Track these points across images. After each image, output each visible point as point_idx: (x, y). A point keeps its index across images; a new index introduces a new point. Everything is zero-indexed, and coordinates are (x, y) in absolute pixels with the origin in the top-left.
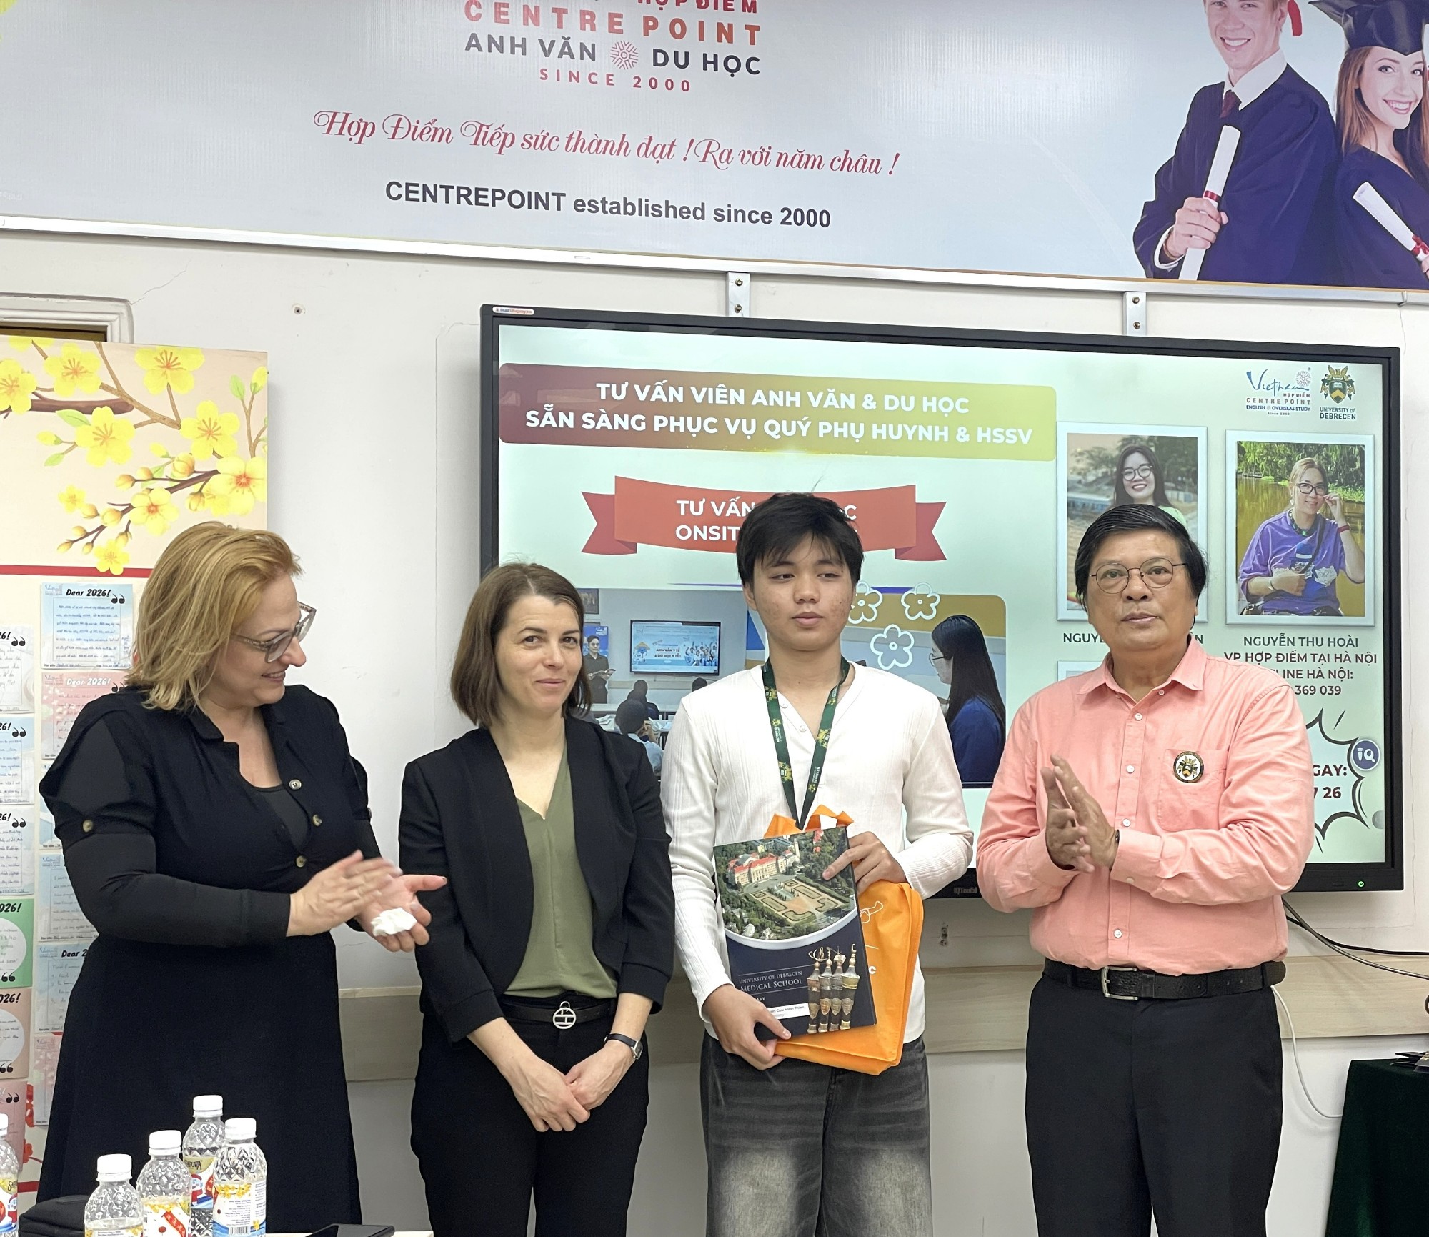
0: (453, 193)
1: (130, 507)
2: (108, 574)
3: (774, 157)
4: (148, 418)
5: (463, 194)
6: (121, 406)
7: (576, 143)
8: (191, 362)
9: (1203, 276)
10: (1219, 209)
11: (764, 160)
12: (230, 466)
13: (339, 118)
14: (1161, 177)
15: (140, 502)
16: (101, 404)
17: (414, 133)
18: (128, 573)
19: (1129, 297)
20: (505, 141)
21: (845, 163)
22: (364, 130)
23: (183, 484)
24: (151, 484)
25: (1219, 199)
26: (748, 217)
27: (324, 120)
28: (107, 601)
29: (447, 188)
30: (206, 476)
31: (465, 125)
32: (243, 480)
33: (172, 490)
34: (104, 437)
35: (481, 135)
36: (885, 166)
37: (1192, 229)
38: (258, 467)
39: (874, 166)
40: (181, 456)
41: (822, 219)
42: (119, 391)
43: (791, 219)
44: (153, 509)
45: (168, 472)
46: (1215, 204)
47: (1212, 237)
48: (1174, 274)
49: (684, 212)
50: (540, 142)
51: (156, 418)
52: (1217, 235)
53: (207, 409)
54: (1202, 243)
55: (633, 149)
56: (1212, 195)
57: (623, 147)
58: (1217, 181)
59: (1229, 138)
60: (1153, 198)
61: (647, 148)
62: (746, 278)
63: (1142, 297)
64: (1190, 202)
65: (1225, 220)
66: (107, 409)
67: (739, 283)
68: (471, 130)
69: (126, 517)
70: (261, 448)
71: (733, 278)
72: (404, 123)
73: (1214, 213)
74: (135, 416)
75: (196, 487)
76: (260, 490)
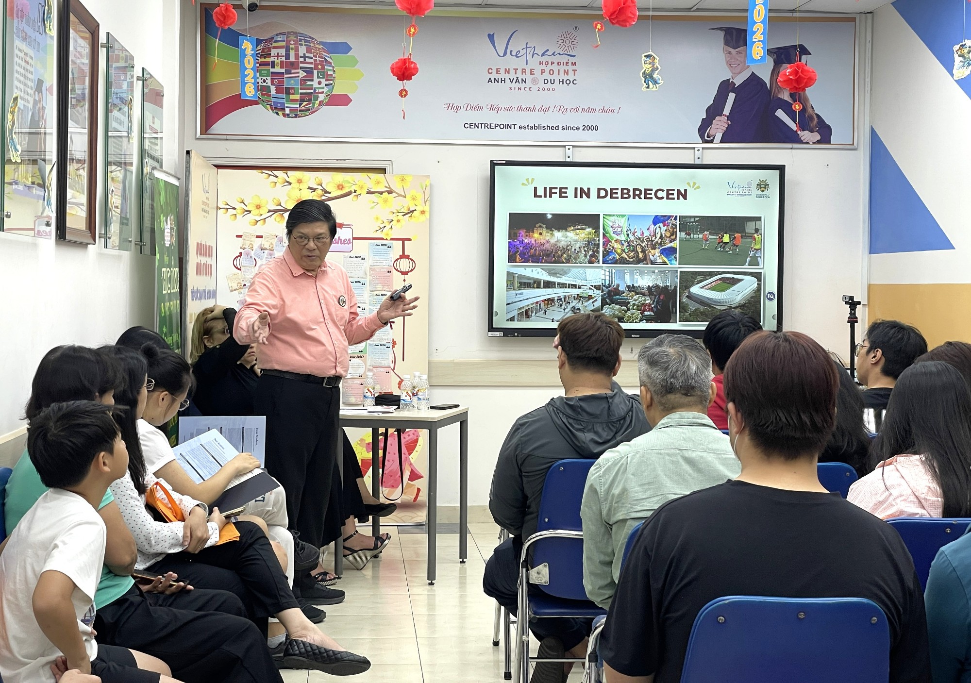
0: (483, 125)
1: (392, 220)
2: (387, 239)
3: (580, 110)
4: (397, 195)
5: (486, 126)
6: (390, 192)
7: (520, 109)
8: (409, 179)
9: (722, 141)
10: (728, 120)
11: (577, 111)
12: (419, 209)
13: (451, 105)
14: (708, 110)
15: (395, 219)
16: (385, 192)
17: (472, 108)
18: (392, 239)
19: (696, 149)
20: (499, 109)
21: (603, 110)
22: (458, 108)
23: (407, 214)
24: (398, 214)
25: (728, 117)
26: (572, 128)
27: (446, 106)
28: (386, 247)
29: (482, 124)
30: (413, 211)
31: (487, 105)
32: (423, 212)
33: (404, 215)
34: (386, 201)
35: (492, 108)
36: (616, 111)
37: (718, 127)
38: (427, 208)
39: (613, 111)
40: (406, 206)
41: (595, 128)
42: (390, 188)
43: (586, 129)
44: (398, 221)
45: (402, 210)
46: (726, 118)
47: (725, 129)
48: (712, 141)
49: (552, 128)
50: (509, 109)
51: (400, 195)
52: (727, 128)
53: (413, 192)
54: (721, 131)
55: (537, 109)
56: (725, 115)
57: (534, 109)
58: (727, 111)
59: (732, 97)
60: (705, 117)
61: (541, 109)
62: (571, 147)
63: (701, 149)
64: (717, 118)
65: (730, 123)
66: (386, 193)
67: (569, 149)
68: (489, 107)
69: (391, 223)
70: (428, 203)
71: (567, 147)
72: (469, 106)
73: (726, 121)
74: (394, 195)
75: (410, 215)
76: (427, 215)
